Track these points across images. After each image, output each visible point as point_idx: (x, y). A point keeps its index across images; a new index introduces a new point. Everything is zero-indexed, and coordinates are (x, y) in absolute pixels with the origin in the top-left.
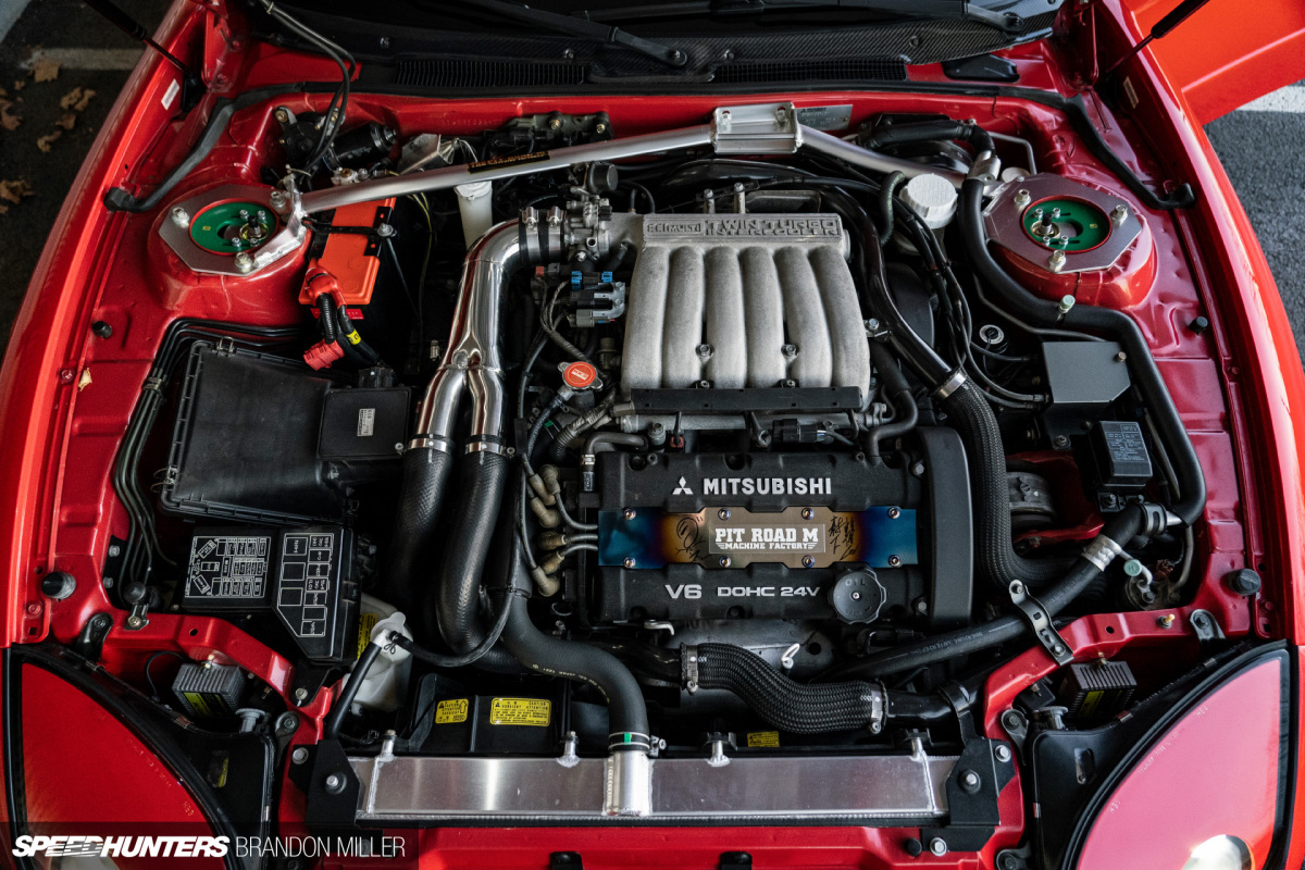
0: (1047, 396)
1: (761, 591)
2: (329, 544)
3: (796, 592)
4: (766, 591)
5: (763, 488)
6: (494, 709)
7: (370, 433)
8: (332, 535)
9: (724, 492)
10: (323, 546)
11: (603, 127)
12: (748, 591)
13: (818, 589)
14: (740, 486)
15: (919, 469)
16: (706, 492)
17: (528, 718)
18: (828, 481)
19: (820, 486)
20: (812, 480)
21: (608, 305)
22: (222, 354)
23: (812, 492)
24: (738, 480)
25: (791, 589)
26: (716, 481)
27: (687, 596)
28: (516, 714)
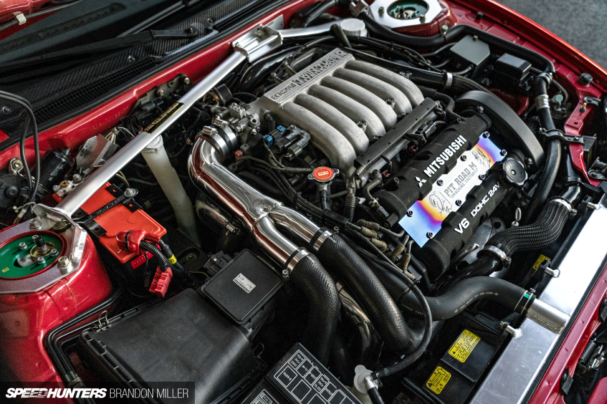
0: (472, 65)
1: (484, 201)
2: (302, 357)
3: (494, 191)
4: (486, 199)
5: (446, 157)
6: (455, 356)
7: (254, 286)
8: (299, 351)
9: (436, 170)
10: (301, 361)
11: (187, 79)
12: (480, 206)
13: (498, 183)
14: (438, 163)
15: (482, 108)
16: (430, 176)
17: (471, 344)
18: (460, 136)
19: (460, 141)
20: (456, 141)
21: (299, 137)
22: (104, 329)
23: (461, 145)
24: (435, 161)
25: (491, 191)
26: (428, 168)
27: (465, 227)
28: (465, 347)
